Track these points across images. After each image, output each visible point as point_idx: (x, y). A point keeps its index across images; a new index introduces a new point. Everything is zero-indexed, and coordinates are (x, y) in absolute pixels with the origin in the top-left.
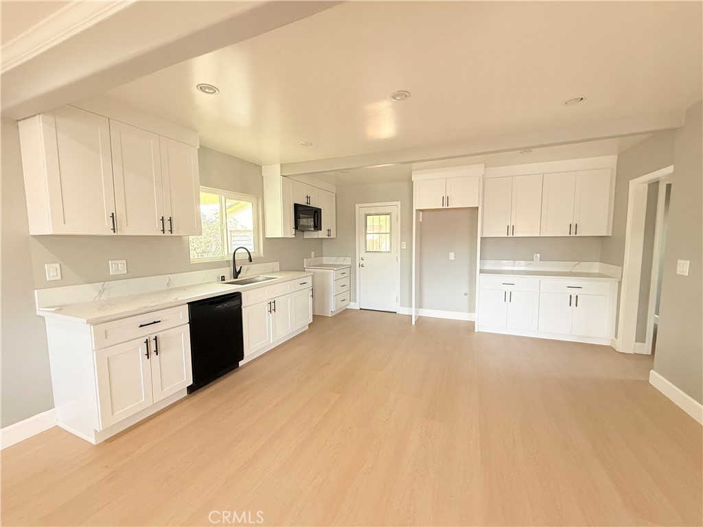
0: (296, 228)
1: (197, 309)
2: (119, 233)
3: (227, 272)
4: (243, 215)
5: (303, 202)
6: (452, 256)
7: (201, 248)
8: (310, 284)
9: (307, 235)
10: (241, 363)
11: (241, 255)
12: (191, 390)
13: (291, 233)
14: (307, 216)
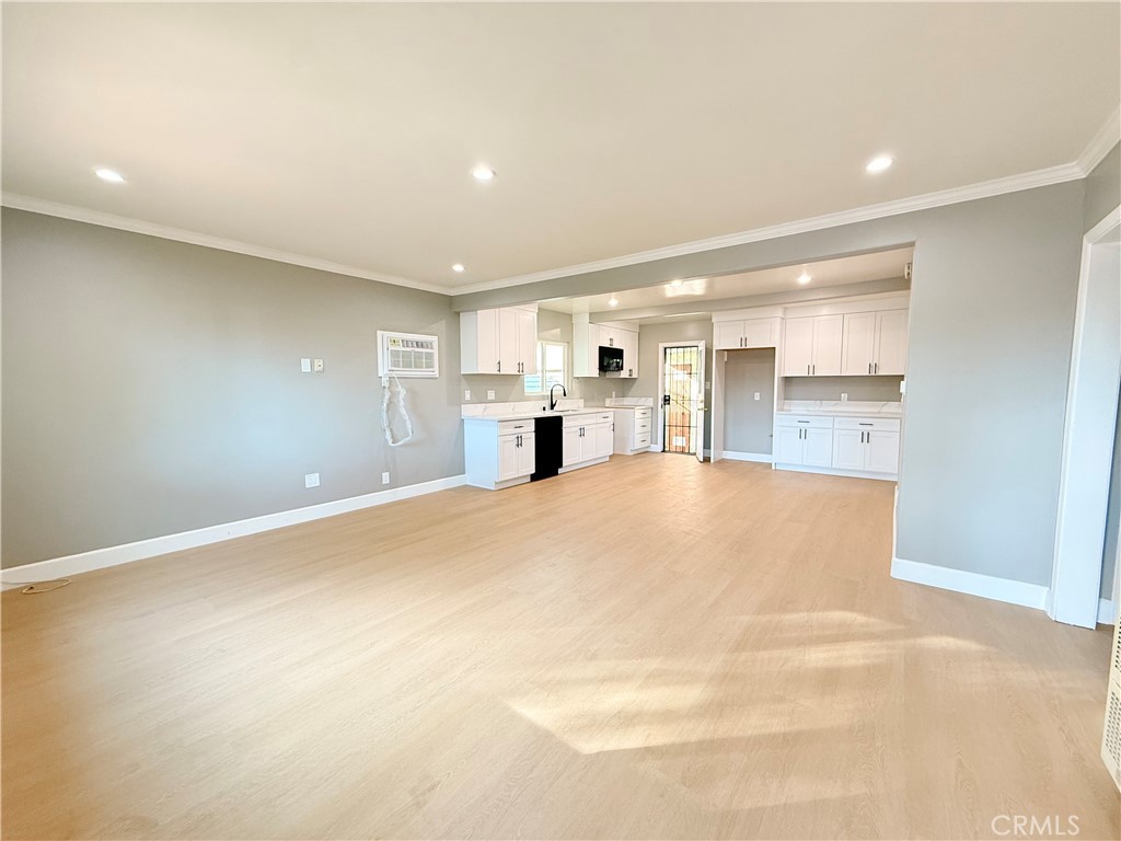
0: (600, 369)
1: (540, 422)
2: (502, 372)
3: (547, 404)
4: (555, 354)
5: (607, 344)
6: (757, 396)
7: (533, 386)
8: (611, 419)
9: (610, 375)
10: (560, 471)
11: (558, 392)
12: (534, 478)
13: (595, 372)
14: (610, 358)
